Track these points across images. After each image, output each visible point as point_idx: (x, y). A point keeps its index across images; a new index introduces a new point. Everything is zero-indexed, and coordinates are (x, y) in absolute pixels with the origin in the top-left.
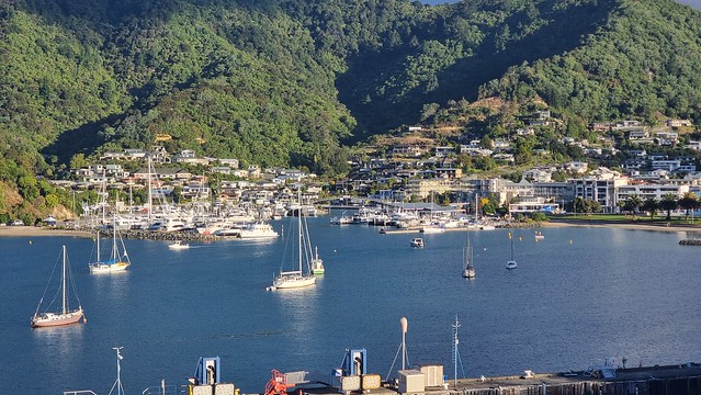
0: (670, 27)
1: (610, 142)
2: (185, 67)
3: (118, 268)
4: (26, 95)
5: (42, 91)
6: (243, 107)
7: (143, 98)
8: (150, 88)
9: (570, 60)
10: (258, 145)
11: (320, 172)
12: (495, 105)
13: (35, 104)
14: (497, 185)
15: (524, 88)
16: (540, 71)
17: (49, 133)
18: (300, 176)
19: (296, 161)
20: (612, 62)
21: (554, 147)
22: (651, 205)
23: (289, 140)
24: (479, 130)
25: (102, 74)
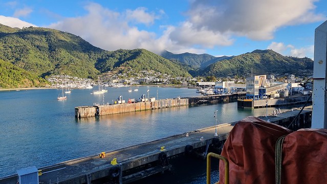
0: (150, 56)
1: (142, 74)
2: (66, 61)
3: (69, 92)
4: (33, 65)
5: (36, 65)
6: (78, 68)
7: (57, 66)
8: (58, 65)
9: (135, 61)
10: (81, 75)
11: (93, 79)
12: (123, 68)
13: (35, 67)
14: (126, 80)
15: (128, 65)
16: (130, 62)
17: (39, 73)
18: (90, 80)
19: (89, 77)
20: (141, 61)
21: (134, 75)
22: (154, 82)
23: (87, 74)
24: (121, 72)
25: (48, 62)
